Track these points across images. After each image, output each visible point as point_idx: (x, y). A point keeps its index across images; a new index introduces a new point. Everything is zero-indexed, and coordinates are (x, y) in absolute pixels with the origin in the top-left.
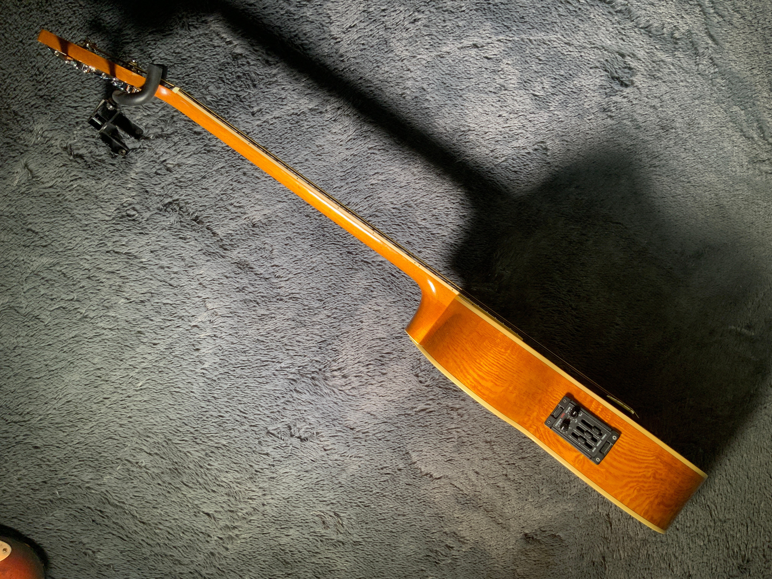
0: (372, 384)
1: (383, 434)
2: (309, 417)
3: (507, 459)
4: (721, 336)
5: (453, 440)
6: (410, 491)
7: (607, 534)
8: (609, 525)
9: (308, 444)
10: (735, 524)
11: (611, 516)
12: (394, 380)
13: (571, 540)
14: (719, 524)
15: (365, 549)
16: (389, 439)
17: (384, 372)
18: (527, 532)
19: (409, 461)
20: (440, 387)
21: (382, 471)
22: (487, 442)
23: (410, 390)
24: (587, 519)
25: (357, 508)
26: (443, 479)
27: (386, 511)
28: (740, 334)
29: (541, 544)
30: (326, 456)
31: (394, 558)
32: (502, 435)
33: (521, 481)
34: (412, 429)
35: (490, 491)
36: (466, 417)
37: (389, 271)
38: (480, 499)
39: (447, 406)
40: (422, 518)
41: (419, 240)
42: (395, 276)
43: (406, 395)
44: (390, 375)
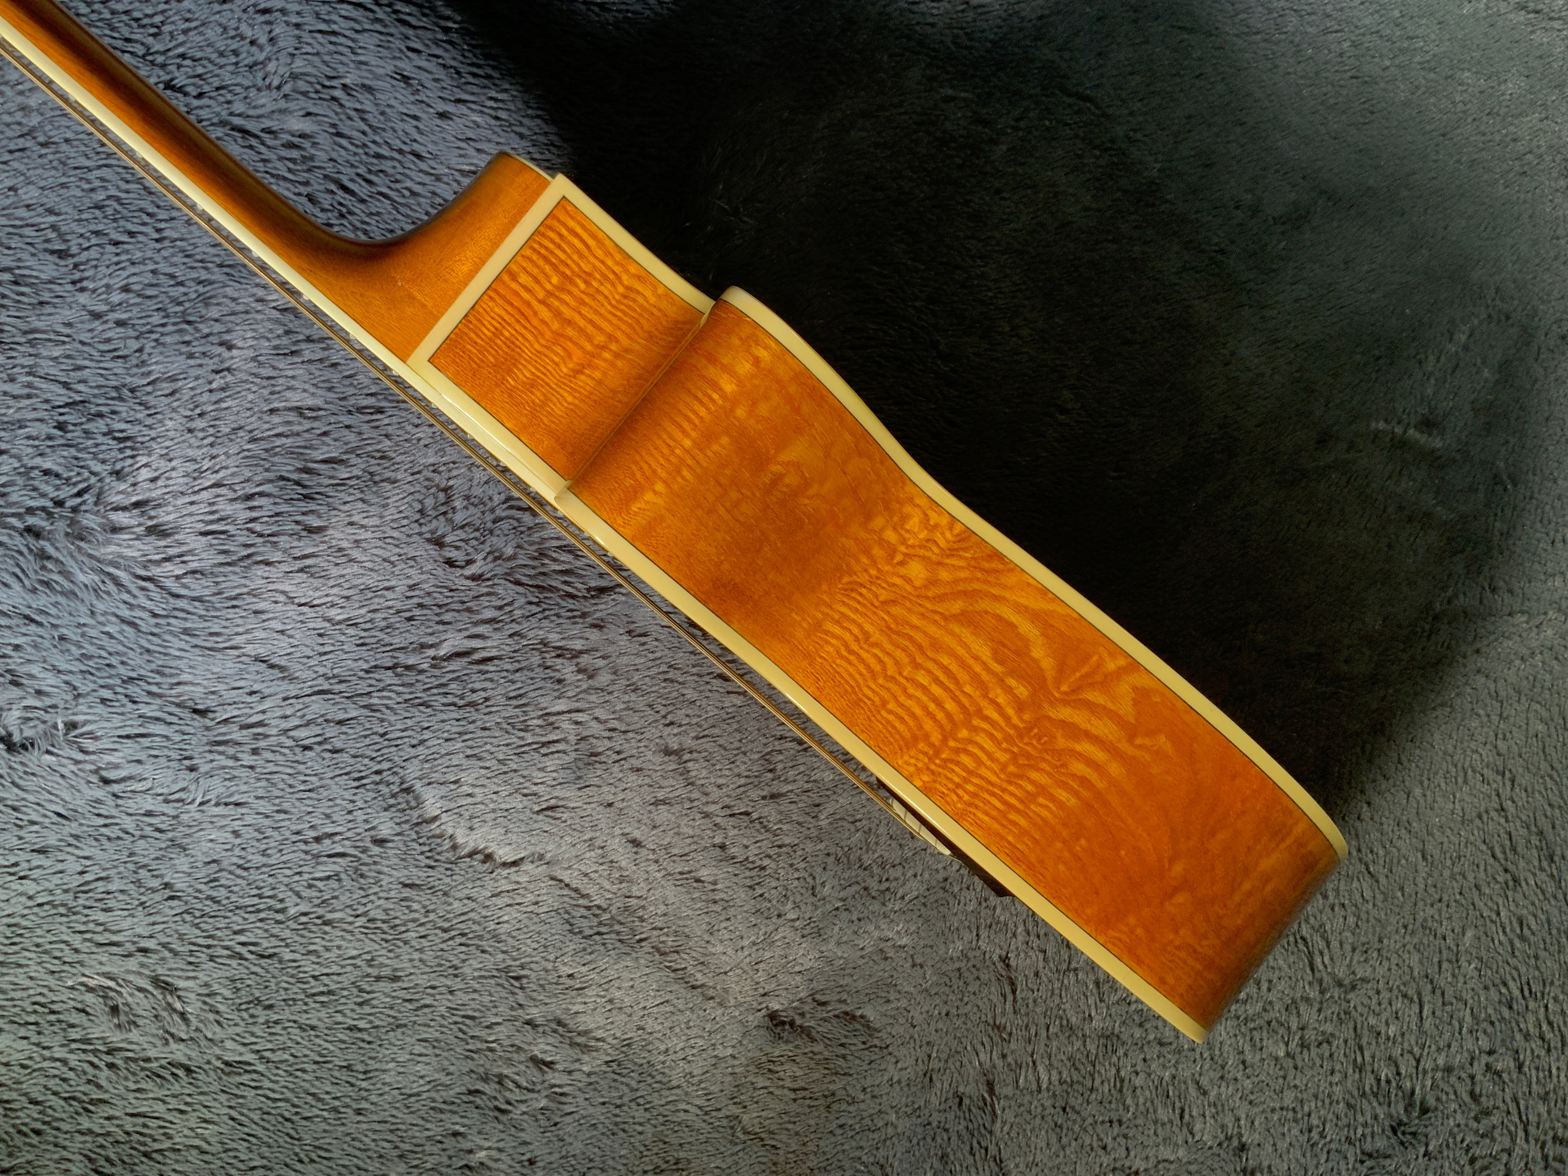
0: (268, 563)
1: (317, 730)
2: (35, 669)
3: (727, 801)
4: (1349, 450)
5: (561, 746)
6: (415, 906)
7: (1003, 1013)
8: (1008, 989)
9: (32, 758)
10: (1384, 995)
11: (1013, 963)
12: (356, 554)
13: (897, 1030)
14: (1336, 992)
15: (267, 1084)
16: (339, 745)
17: (316, 523)
18: (775, 1006)
19: (415, 814)
20: (518, 583)
21: (315, 848)
22: (668, 752)
23: (411, 587)
24: (944, 968)
25: (234, 963)
26: (527, 867)
27: (335, 969)
28: (1402, 444)
29: (813, 1040)
30: (110, 801)
31: (364, 1105)
32: (716, 731)
33: (766, 862)
34: (420, 716)
35: (671, 893)
36: (604, 678)
37: (330, 168)
38: (642, 919)
39: (544, 643)
40: (457, 984)
41: (441, 74)
42: (351, 193)
43: (399, 605)
44: (339, 536)
